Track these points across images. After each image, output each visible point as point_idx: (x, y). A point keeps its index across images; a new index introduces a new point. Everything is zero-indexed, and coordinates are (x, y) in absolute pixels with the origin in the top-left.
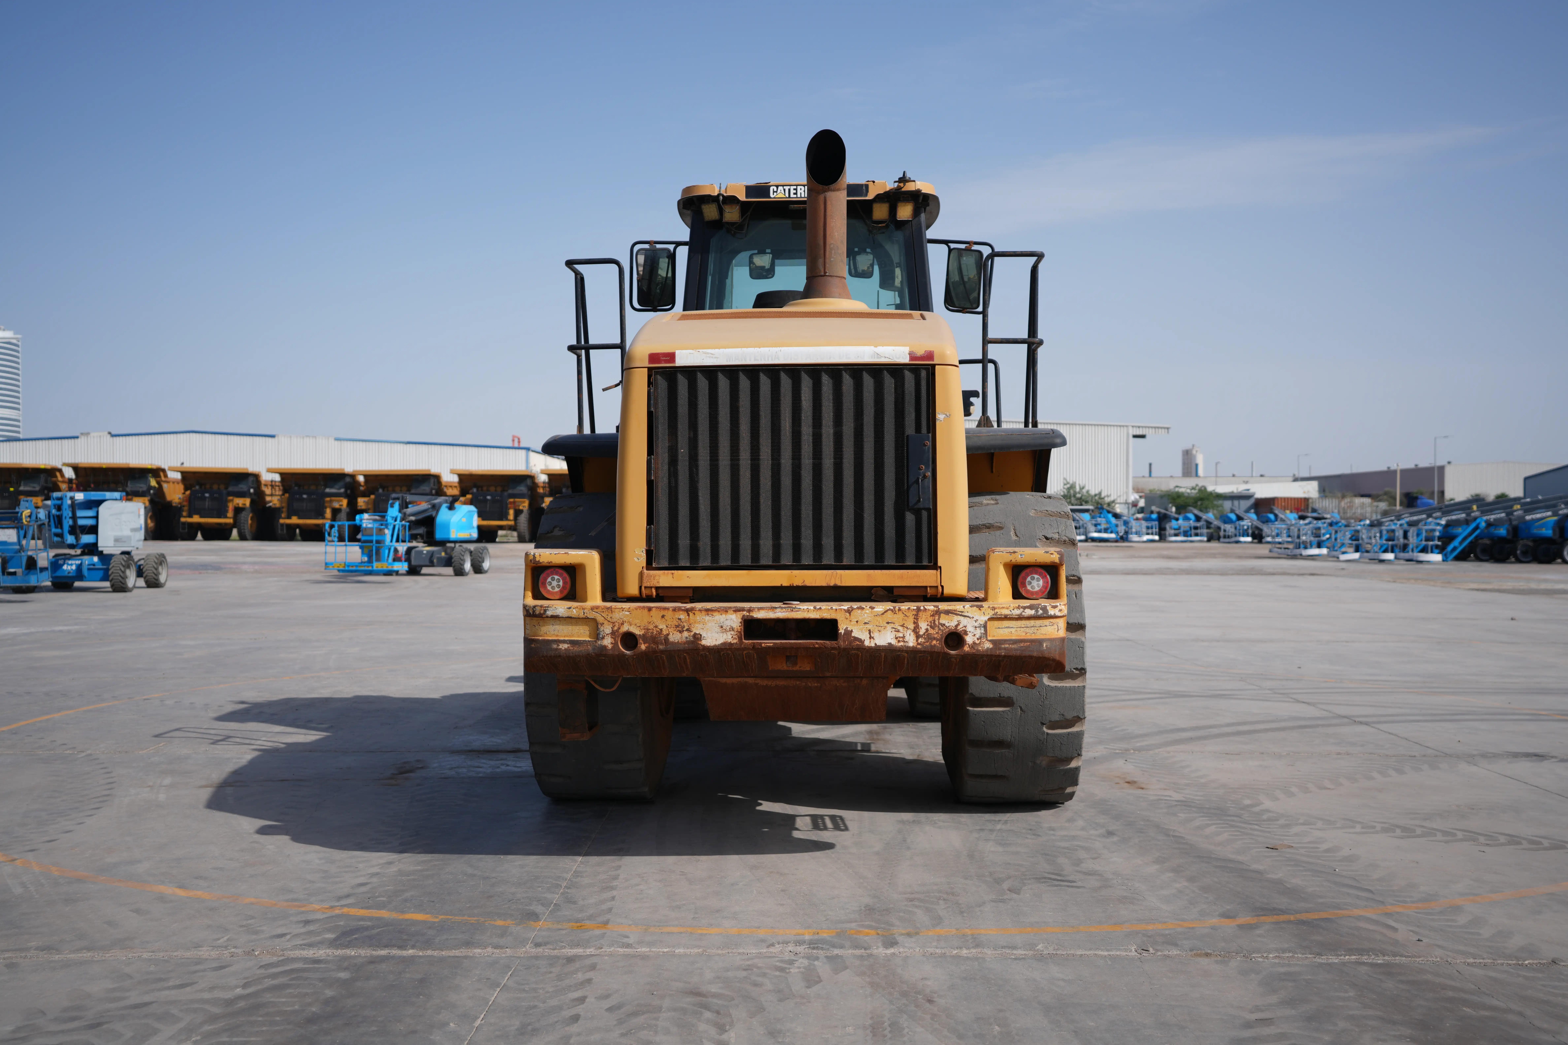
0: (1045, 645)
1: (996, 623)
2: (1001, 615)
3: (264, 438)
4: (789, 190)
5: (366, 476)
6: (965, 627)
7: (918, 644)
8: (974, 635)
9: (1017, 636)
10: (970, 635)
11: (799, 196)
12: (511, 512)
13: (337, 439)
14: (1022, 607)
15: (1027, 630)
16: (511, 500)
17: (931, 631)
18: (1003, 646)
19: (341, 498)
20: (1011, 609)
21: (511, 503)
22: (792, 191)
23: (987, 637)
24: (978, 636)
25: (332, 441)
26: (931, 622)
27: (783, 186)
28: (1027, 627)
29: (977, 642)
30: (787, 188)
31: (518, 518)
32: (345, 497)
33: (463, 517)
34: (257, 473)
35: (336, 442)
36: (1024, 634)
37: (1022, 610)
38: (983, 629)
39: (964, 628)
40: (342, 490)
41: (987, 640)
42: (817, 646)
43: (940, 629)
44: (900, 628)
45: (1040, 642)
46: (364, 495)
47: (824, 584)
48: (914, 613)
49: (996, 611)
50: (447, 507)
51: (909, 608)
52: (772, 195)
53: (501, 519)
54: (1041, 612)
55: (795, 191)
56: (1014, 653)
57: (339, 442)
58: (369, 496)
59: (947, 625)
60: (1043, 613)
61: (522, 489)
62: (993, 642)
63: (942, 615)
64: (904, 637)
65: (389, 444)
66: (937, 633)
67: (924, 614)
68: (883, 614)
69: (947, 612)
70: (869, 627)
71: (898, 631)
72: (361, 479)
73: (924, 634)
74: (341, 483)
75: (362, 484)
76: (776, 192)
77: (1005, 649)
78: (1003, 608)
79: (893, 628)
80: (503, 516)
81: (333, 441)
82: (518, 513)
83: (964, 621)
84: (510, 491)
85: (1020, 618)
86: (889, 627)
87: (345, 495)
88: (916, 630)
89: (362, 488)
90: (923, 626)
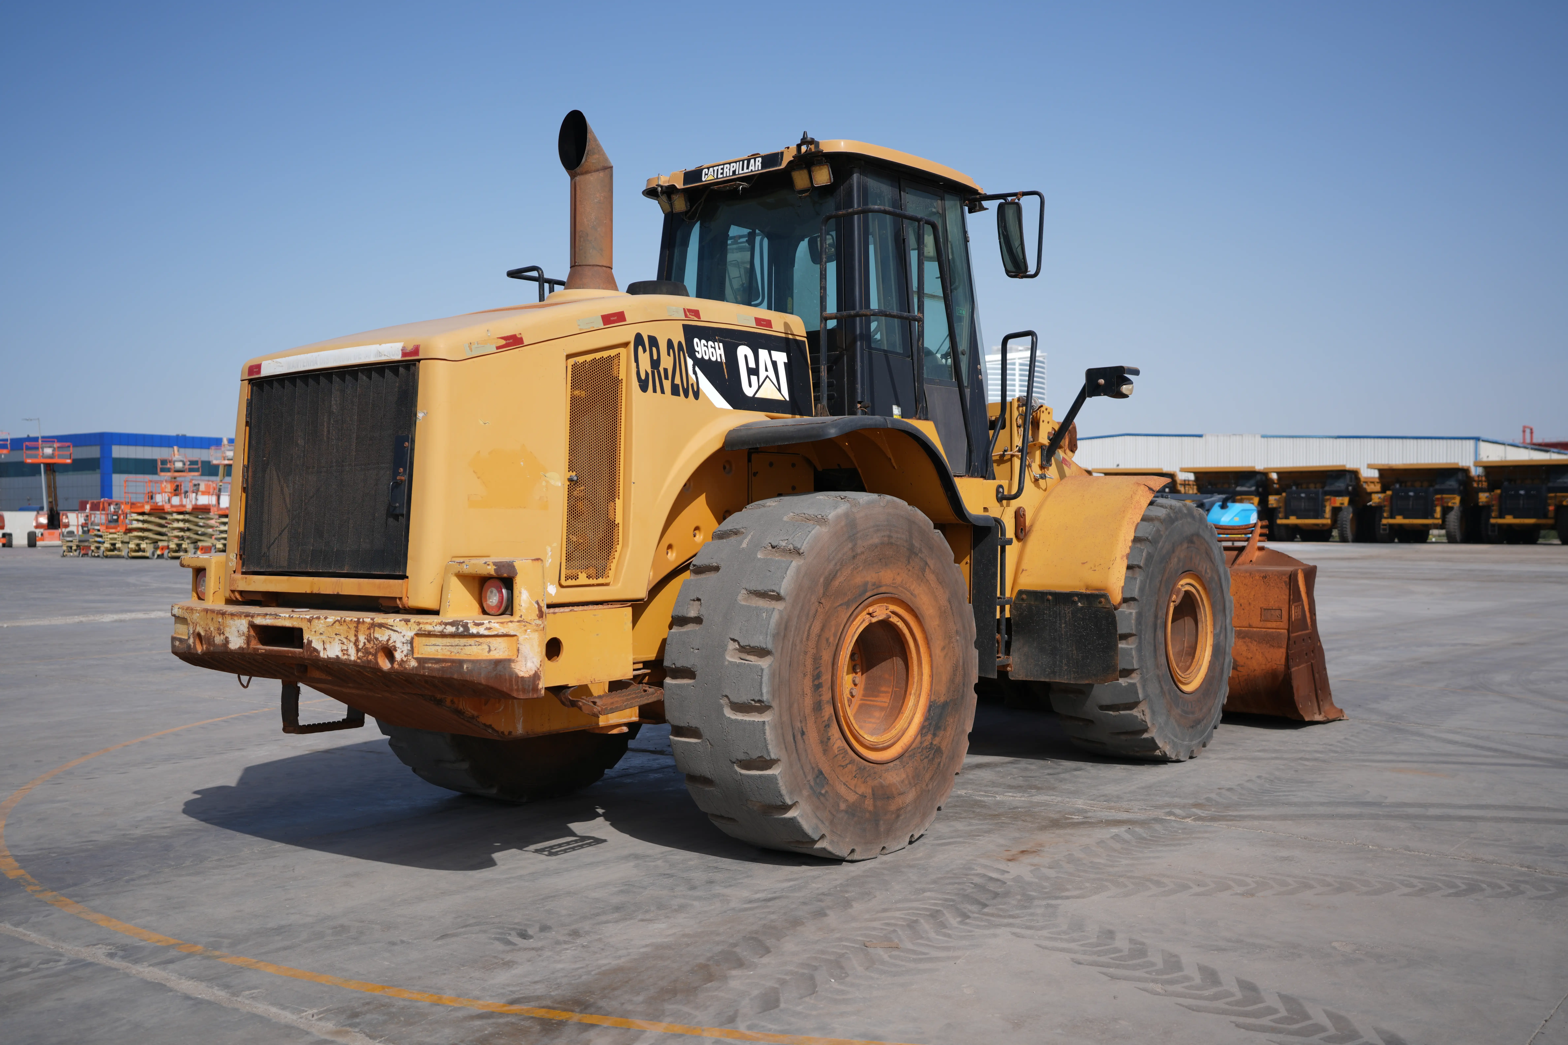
0: (465, 667)
1: (424, 640)
2: (425, 631)
3: (1192, 438)
4: (718, 170)
5: (1278, 473)
6: (395, 642)
7: (358, 658)
8: (402, 652)
9: (443, 655)
10: (399, 651)
11: (725, 175)
12: (1438, 509)
13: (1263, 436)
14: (443, 624)
15: (452, 649)
16: (1439, 496)
17: (368, 645)
18: (426, 665)
19: (1252, 497)
20: (434, 625)
21: (1438, 499)
22: (720, 171)
23: (413, 655)
24: (405, 653)
25: (1258, 439)
26: (367, 635)
27: (713, 167)
28: (452, 646)
29: (405, 659)
30: (715, 168)
31: (1447, 516)
32: (1256, 496)
33: (1235, 516)
34: (1172, 473)
35: (1263, 439)
36: (449, 653)
37: (443, 626)
38: (409, 645)
39: (394, 644)
40: (1253, 488)
41: (414, 658)
42: (290, 655)
43: (374, 644)
44: (345, 640)
45: (461, 662)
46: (1277, 492)
47: (331, 593)
48: (355, 625)
49: (421, 626)
50: (1219, 506)
51: (351, 620)
52: (703, 179)
53: (1426, 518)
54: (461, 629)
55: (722, 171)
56: (435, 674)
57: (1266, 439)
58: (1281, 494)
59: (380, 639)
60: (464, 631)
61: (1452, 483)
62: (418, 660)
63: (376, 628)
64: (347, 650)
65: (1318, 440)
66: (372, 647)
67: (363, 626)
68: (333, 625)
69: (381, 626)
70: (323, 637)
71: (343, 643)
72: (1274, 476)
73: (363, 647)
74: (1252, 482)
75: (1276, 481)
76: (707, 174)
77: (429, 668)
78: (427, 623)
79: (340, 640)
80: (1429, 514)
81: (1260, 438)
82: (1446, 510)
83: (394, 636)
84: (1437, 487)
85: (443, 635)
86: (338, 637)
87: (1257, 493)
88: (356, 643)
89: (1275, 486)
90: (362, 639)
